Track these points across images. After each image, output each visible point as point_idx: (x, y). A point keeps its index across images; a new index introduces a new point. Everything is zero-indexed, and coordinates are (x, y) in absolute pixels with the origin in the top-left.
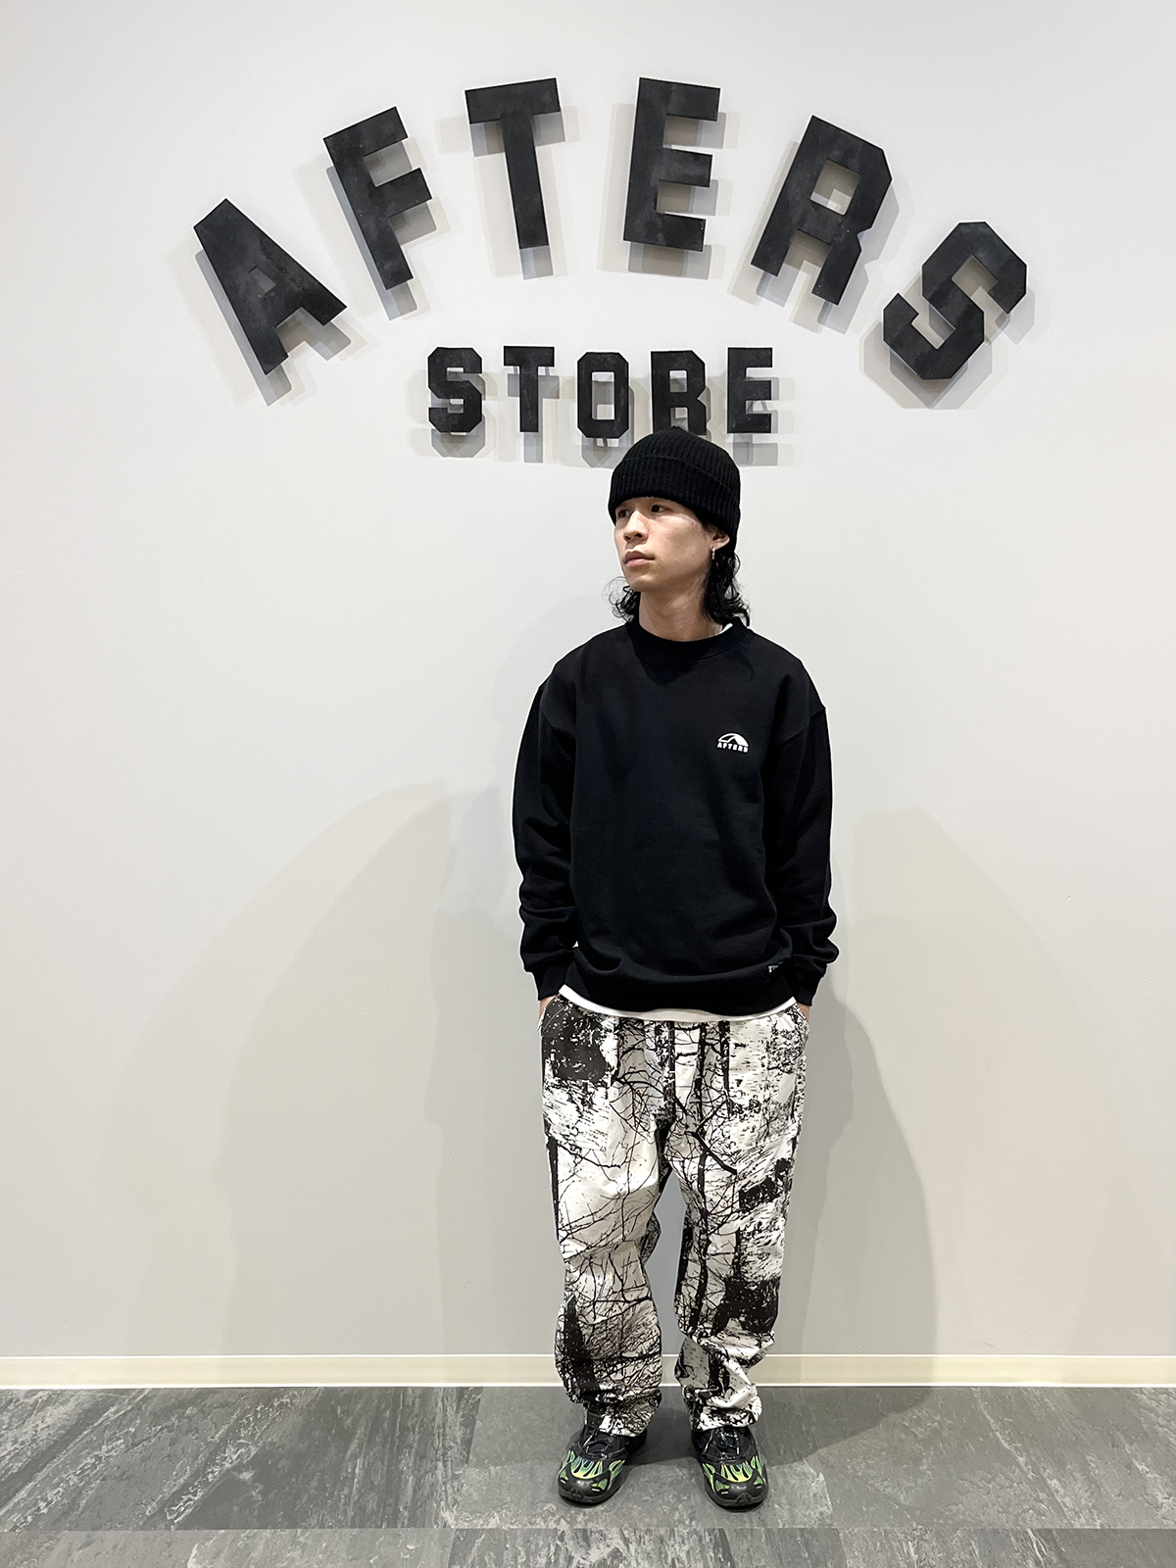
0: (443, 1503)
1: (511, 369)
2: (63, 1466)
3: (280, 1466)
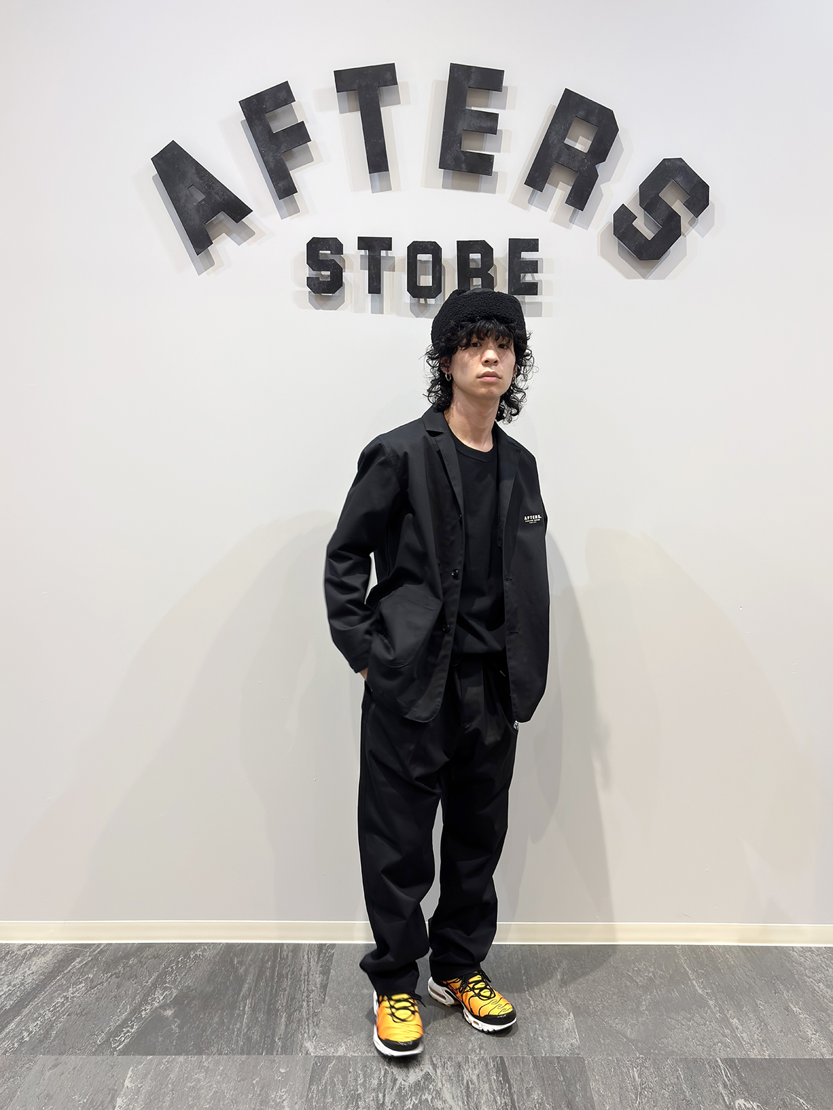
0: (306, 1035)
1: (363, 252)
2: (41, 1005)
3: (192, 1005)
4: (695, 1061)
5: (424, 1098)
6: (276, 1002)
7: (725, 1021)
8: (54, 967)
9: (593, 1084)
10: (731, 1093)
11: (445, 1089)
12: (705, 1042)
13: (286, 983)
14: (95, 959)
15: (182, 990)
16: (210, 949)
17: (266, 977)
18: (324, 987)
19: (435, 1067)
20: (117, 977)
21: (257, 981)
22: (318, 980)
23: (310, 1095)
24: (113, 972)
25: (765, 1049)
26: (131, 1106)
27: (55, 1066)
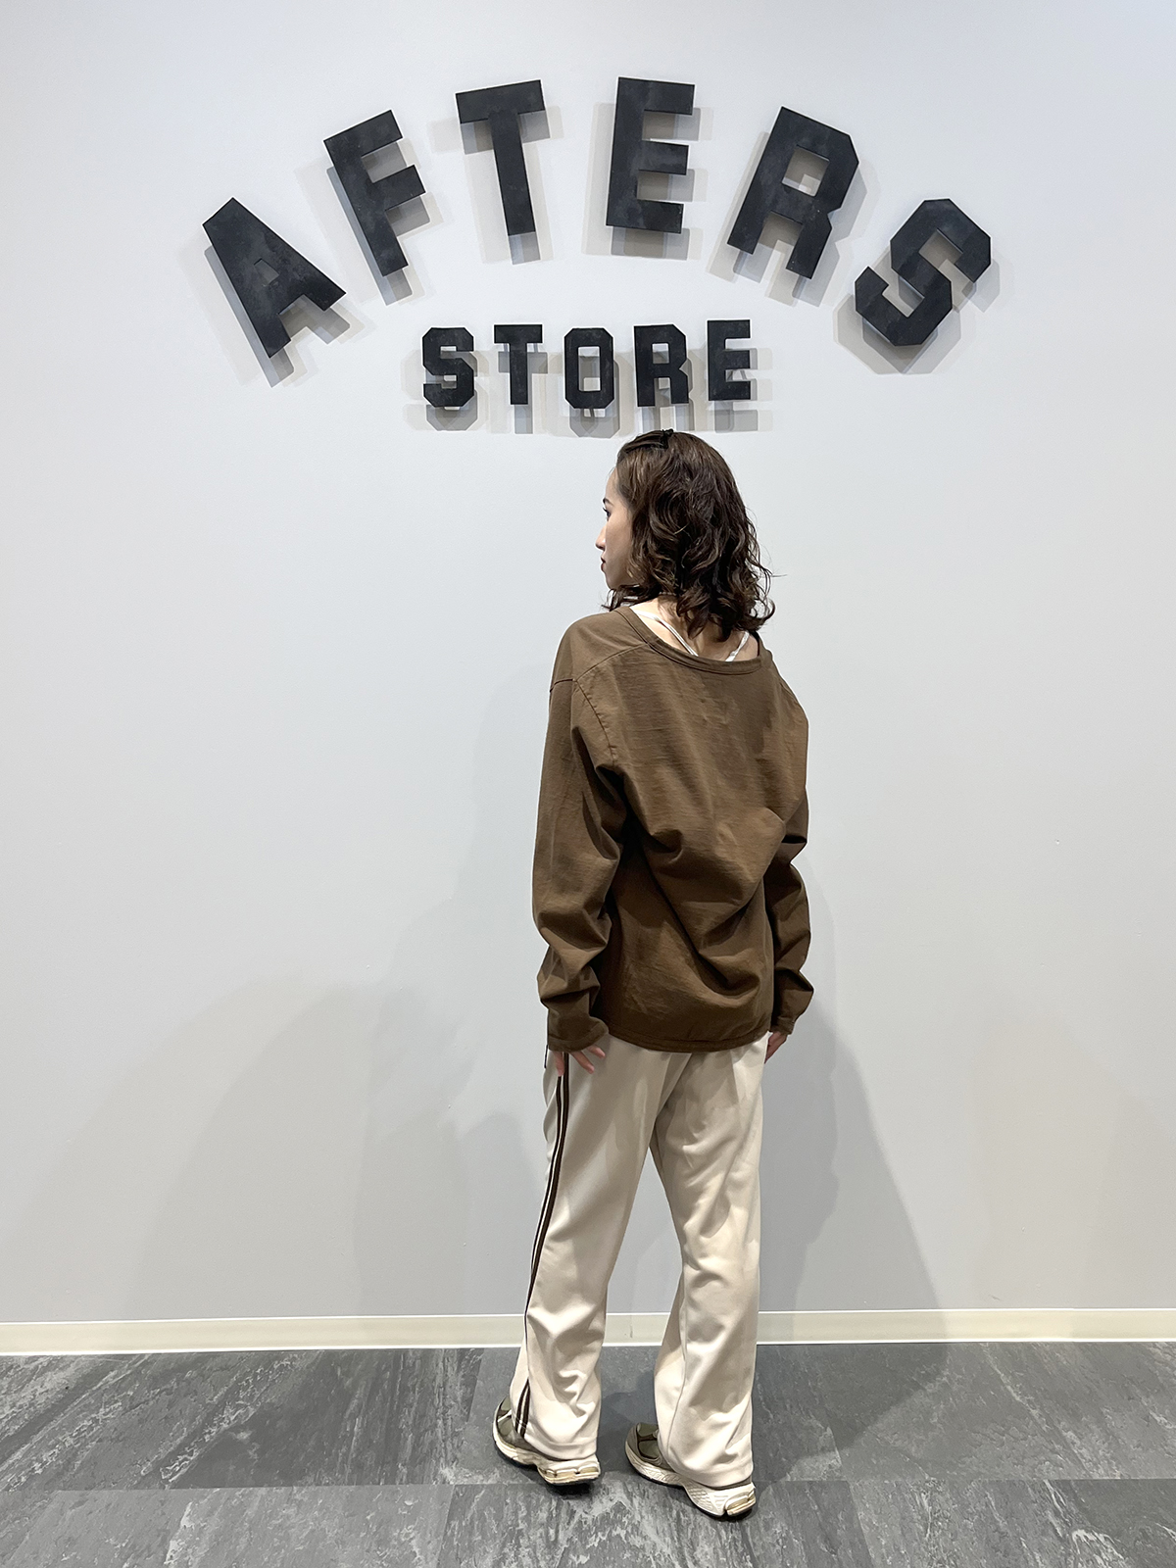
0: (442, 1460)
1: (501, 347)
2: (60, 1429)
3: (278, 1426)
4: (1012, 1483)
5: (615, 1533)
6: (398, 1421)
7: (1055, 1435)
8: (77, 1384)
9: (861, 1515)
10: (1066, 1523)
11: (644, 1521)
13: (414, 1397)
14: (137, 1372)
15: (262, 1407)
16: (301, 1358)
17: (383, 1390)
18: (468, 1402)
19: (630, 1496)
20: (167, 1394)
21: (370, 1397)
22: (459, 1394)
23: (449, 1533)
24: (163, 1388)
25: (1115, 1468)
26: (190, 1551)
27: (81, 1503)
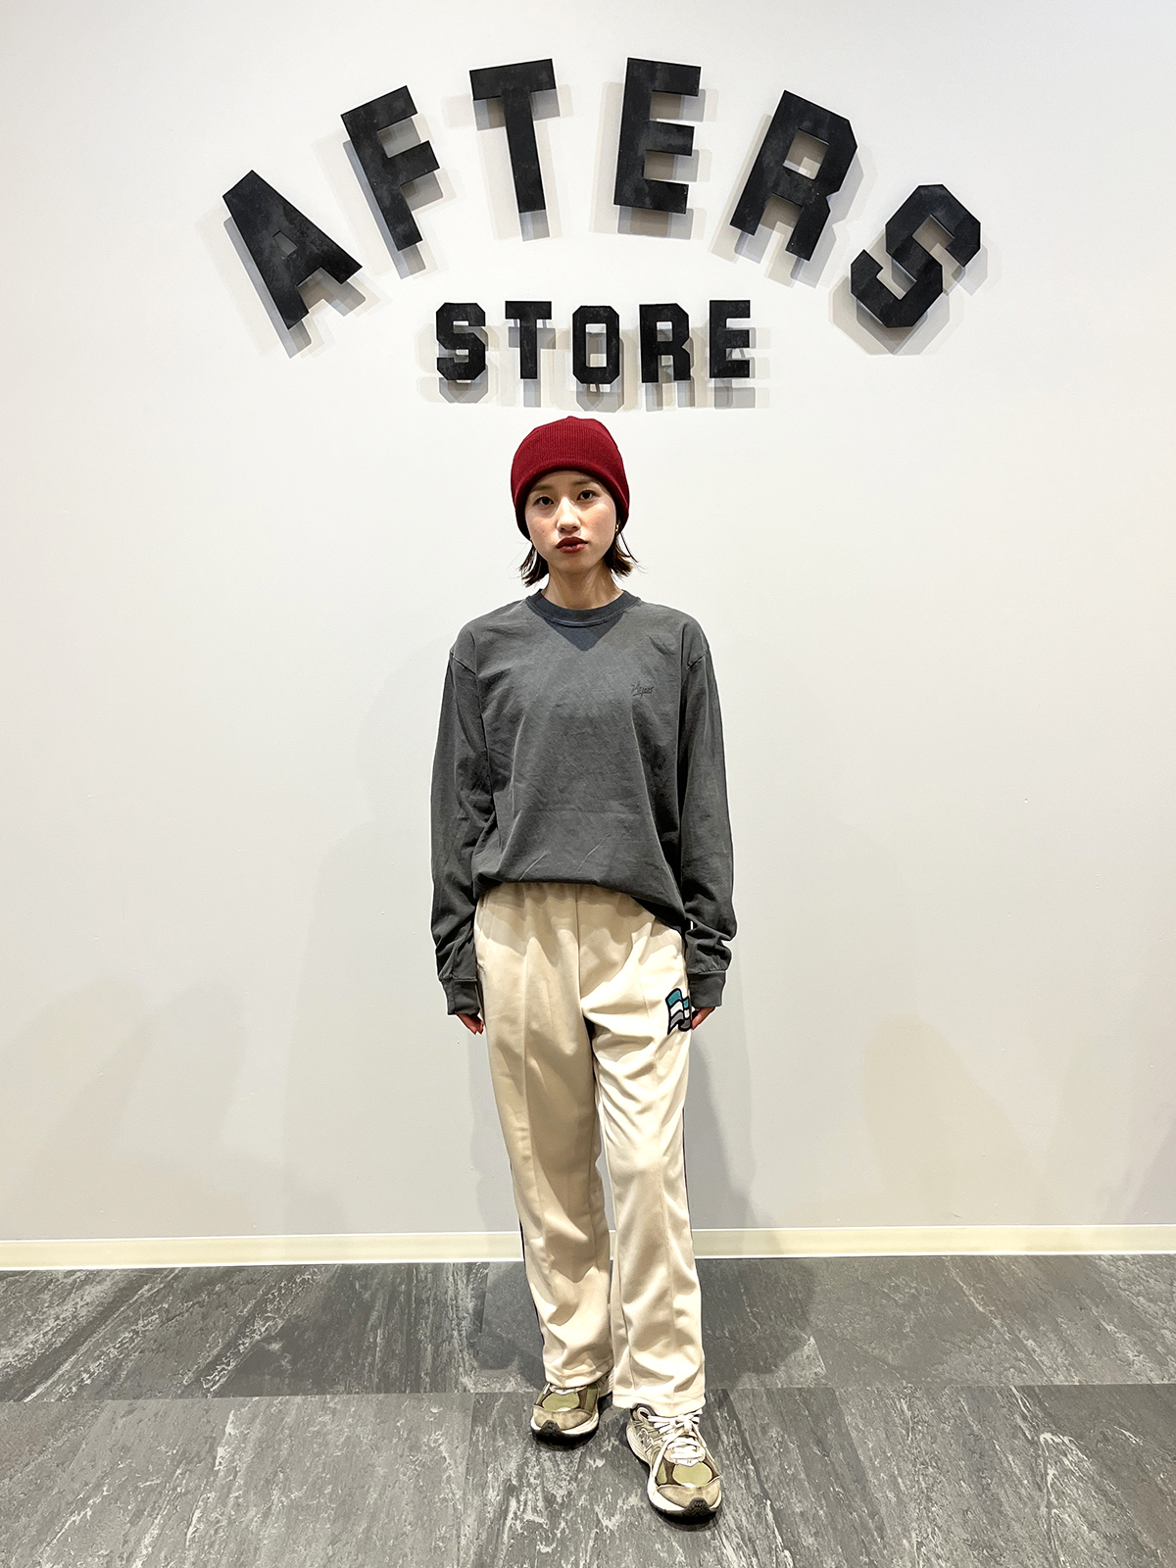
0: (461, 1369)
1: (512, 322)
2: (103, 1341)
3: (306, 1337)
4: (982, 1389)
6: (417, 1332)
7: (1018, 1343)
8: (115, 1297)
9: (848, 1419)
10: (1033, 1426)
12: (992, 1368)
13: (429, 1310)
14: (169, 1285)
15: (290, 1319)
16: (321, 1272)
17: (400, 1303)
18: (480, 1313)
20: (201, 1307)
21: (389, 1309)
22: (471, 1306)
23: (474, 1438)
24: (195, 1301)
25: (1073, 1374)
26: (237, 1457)
27: (130, 1412)
